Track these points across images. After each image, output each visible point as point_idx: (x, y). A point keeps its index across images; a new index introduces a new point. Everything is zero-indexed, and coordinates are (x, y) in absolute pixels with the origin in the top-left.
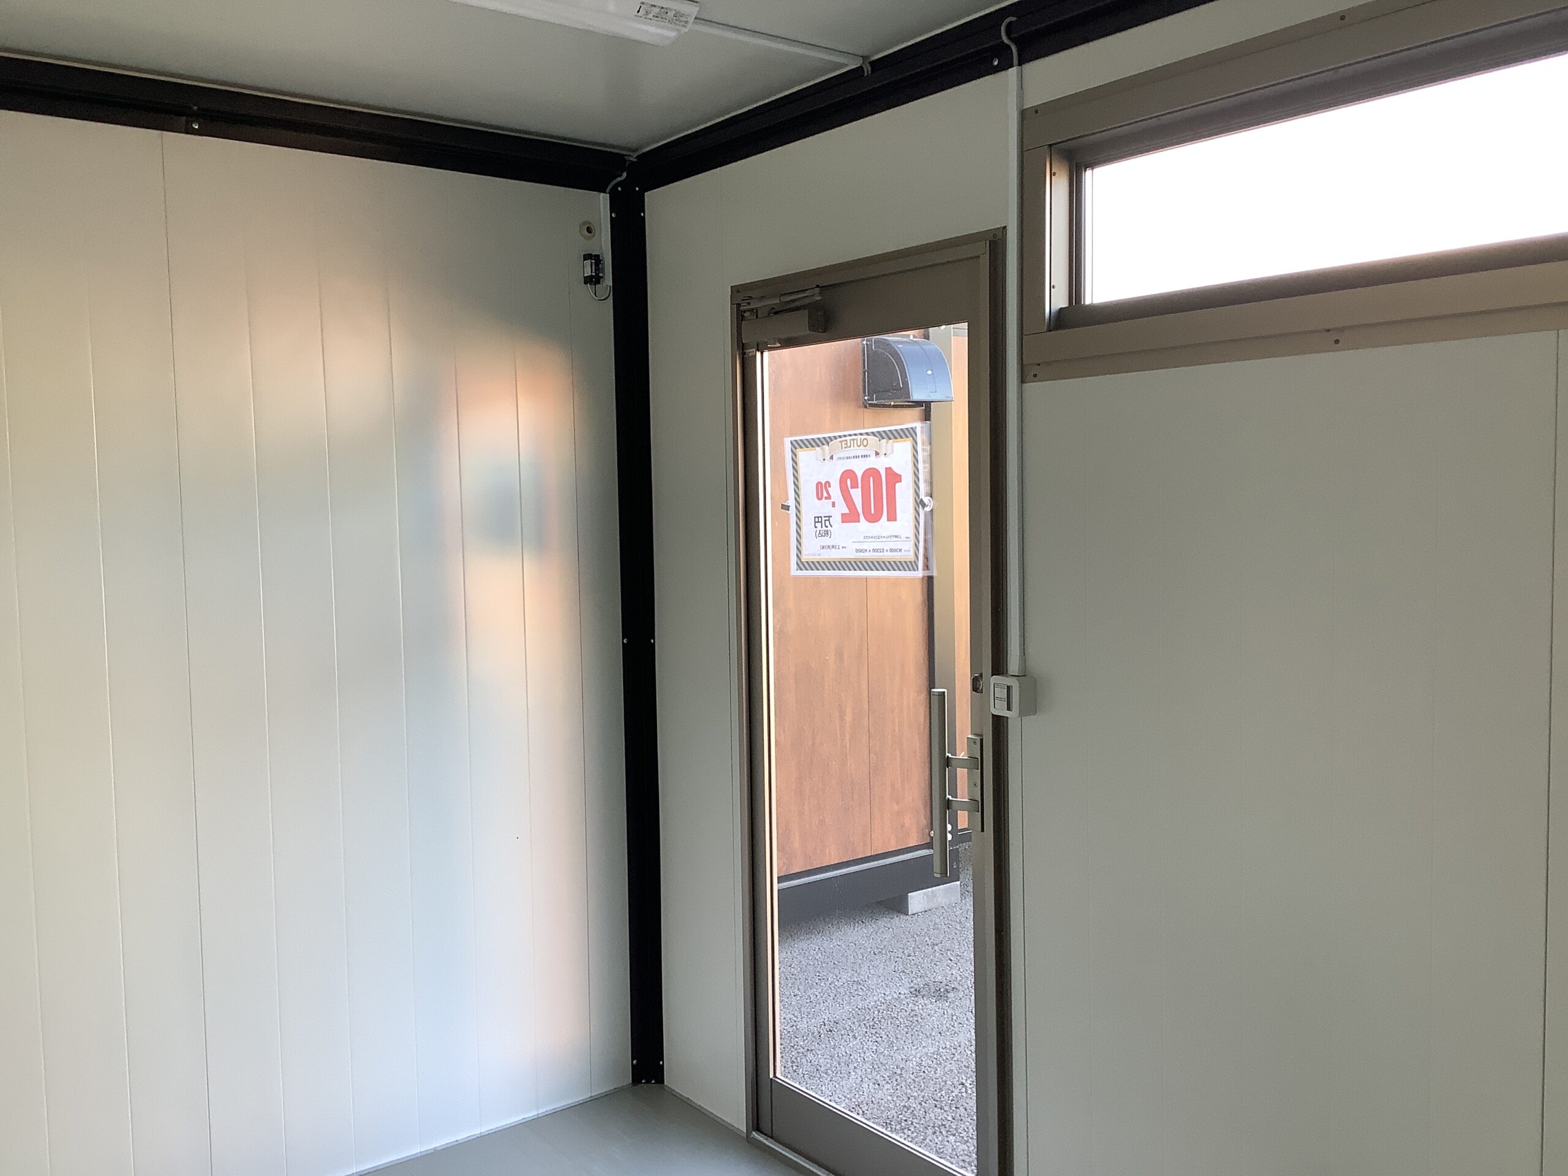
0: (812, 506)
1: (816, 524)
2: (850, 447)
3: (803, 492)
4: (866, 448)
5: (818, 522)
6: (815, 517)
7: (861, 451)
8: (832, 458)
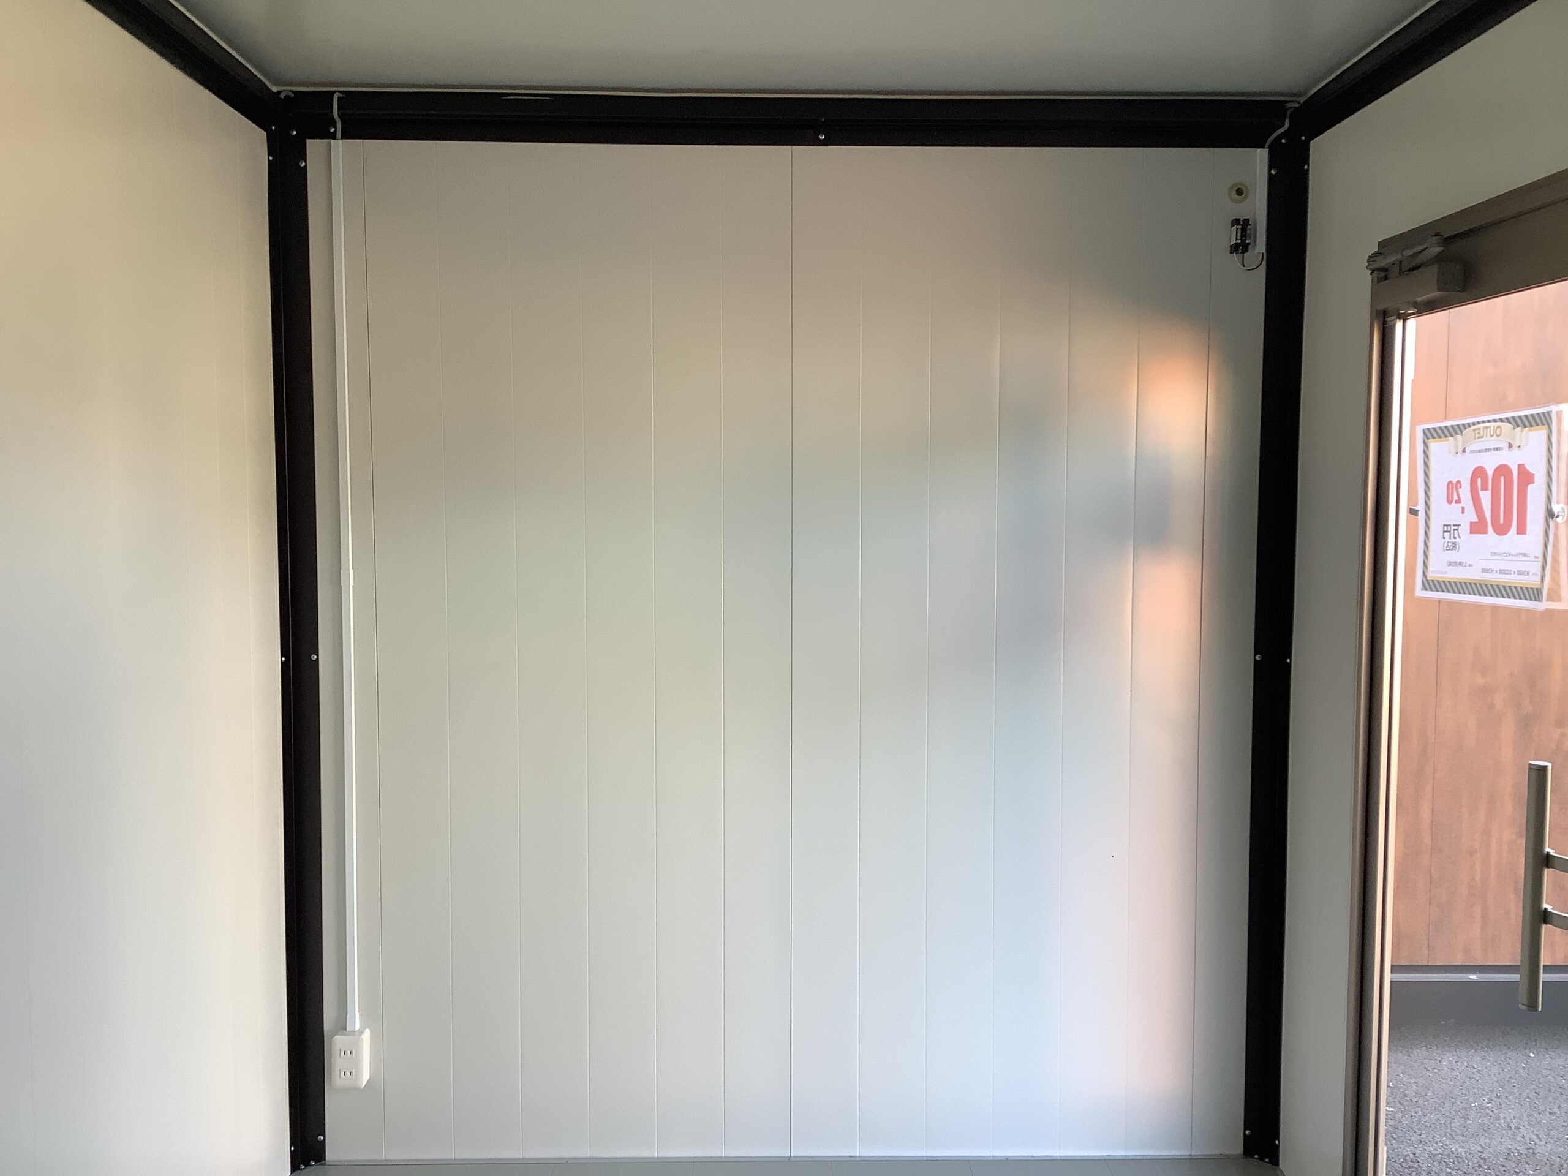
0: (1442, 512)
1: (1445, 534)
2: (1483, 437)
3: (1433, 494)
4: (1499, 438)
5: (1447, 532)
6: (1444, 525)
7: (1493, 443)
8: (1464, 451)
